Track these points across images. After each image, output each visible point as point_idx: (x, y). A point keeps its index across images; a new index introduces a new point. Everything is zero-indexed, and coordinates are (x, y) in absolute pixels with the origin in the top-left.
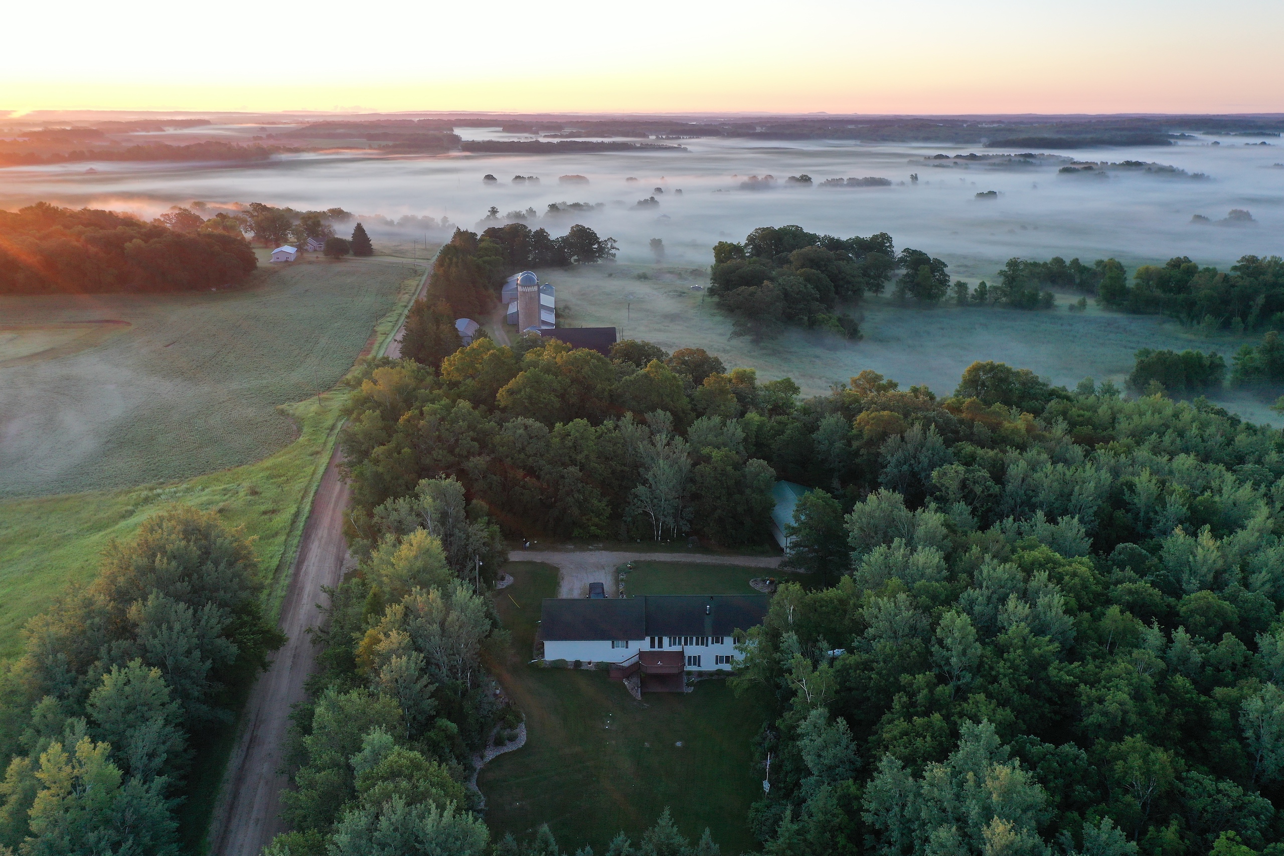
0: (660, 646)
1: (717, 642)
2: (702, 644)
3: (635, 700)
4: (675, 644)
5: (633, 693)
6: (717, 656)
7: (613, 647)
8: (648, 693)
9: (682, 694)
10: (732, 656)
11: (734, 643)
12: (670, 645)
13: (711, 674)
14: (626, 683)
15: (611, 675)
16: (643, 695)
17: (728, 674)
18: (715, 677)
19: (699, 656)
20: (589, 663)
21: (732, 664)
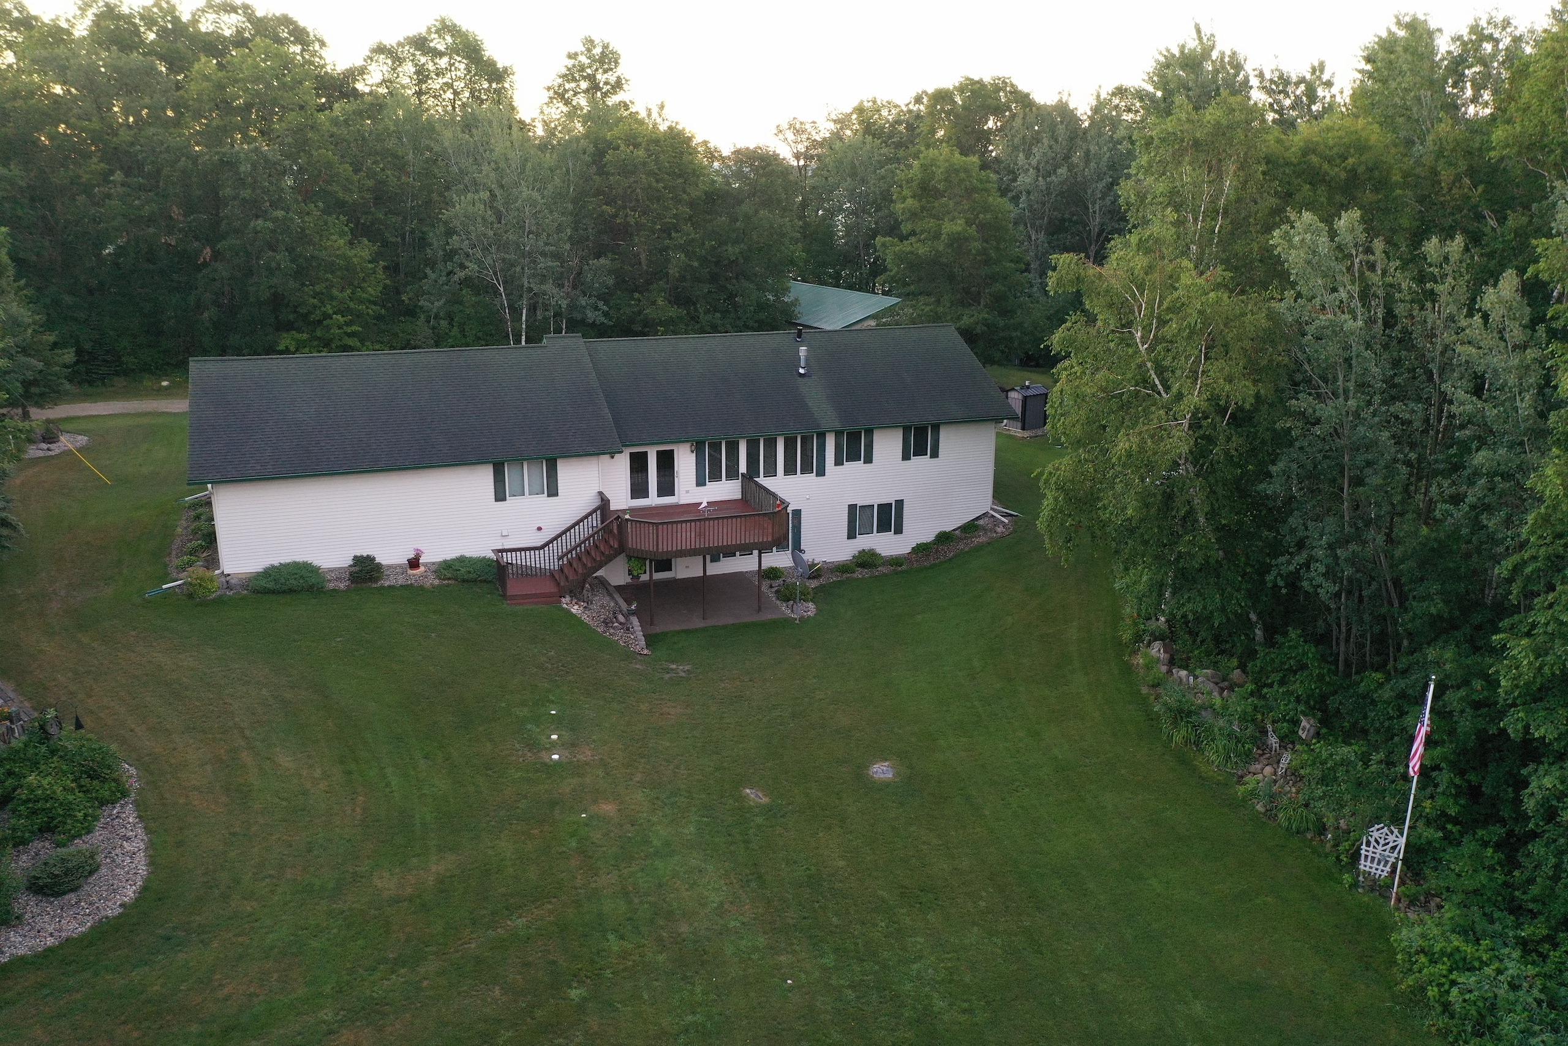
6: (852, 508)
7: (500, 496)
8: (665, 634)
9: (787, 622)
10: (900, 503)
11: (906, 457)
12: (700, 483)
13: (842, 568)
14: (575, 610)
15: (513, 589)
16: (652, 640)
17: (896, 562)
18: (859, 573)
19: (797, 513)
20: (414, 563)
21: (899, 531)
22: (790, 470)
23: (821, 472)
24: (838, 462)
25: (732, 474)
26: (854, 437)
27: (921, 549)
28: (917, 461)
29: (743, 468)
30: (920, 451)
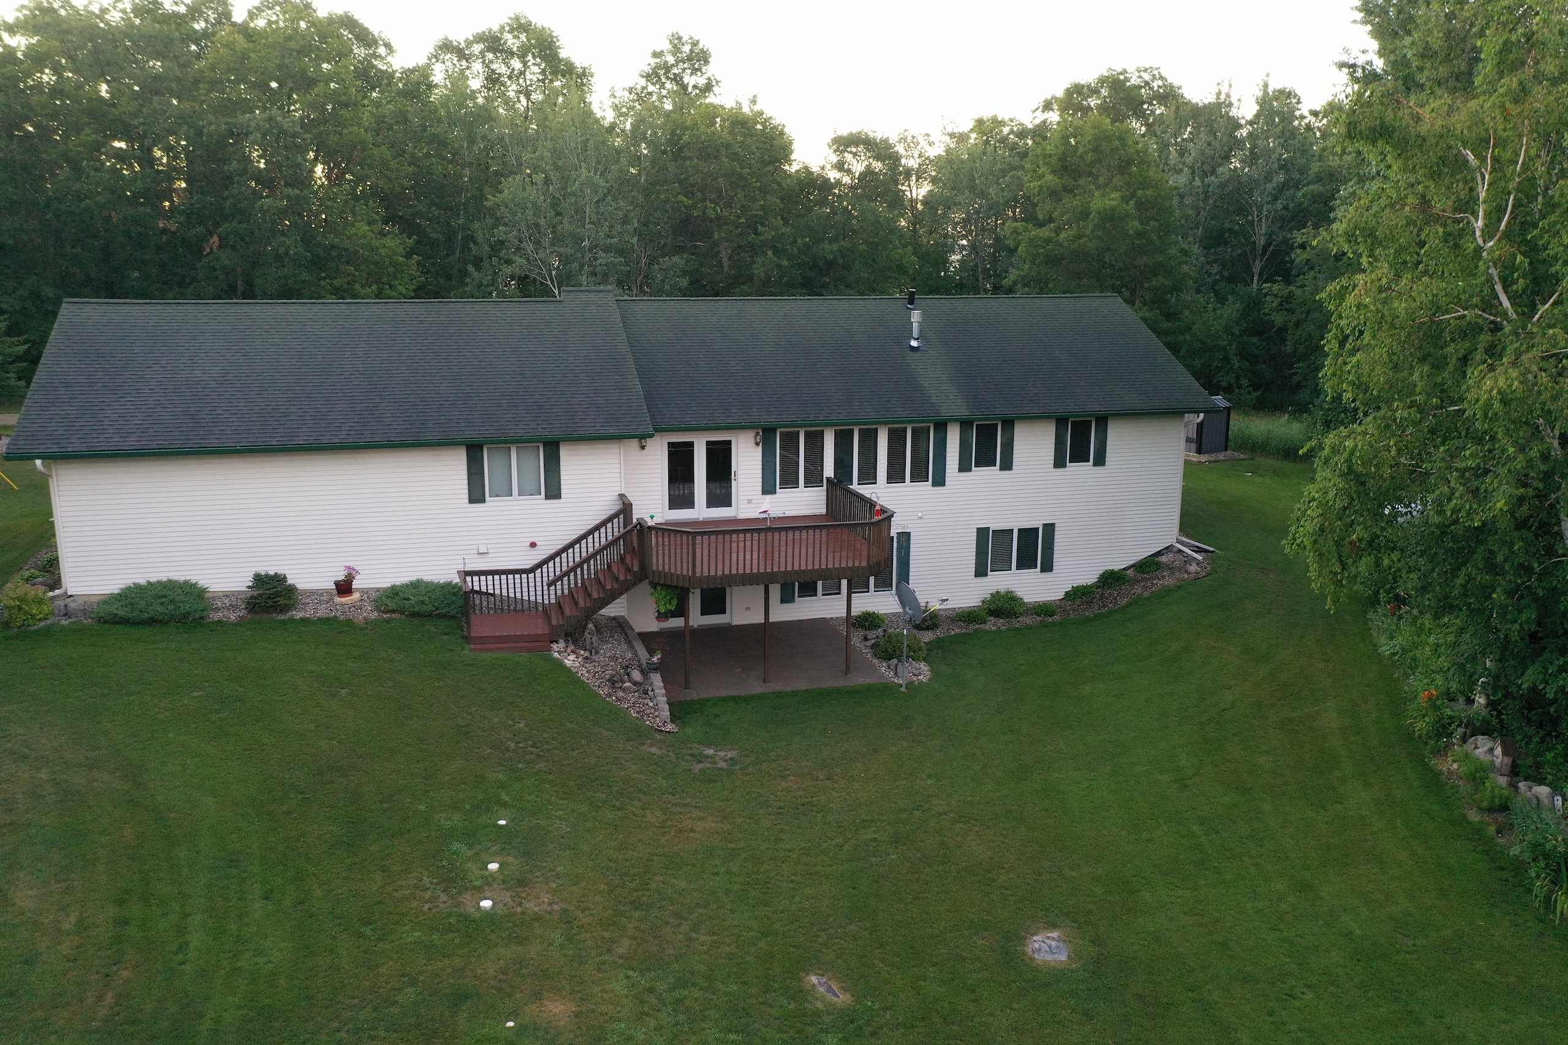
0: (720, 494)
1: (985, 459)
2: (919, 475)
3: (640, 733)
4: (790, 481)
5: (628, 701)
6: (982, 533)
7: (476, 496)
8: (703, 702)
9: (886, 690)
10: (1050, 528)
11: (1059, 463)
12: (768, 489)
13: (968, 617)
14: (570, 661)
15: (481, 627)
16: (679, 711)
17: (1044, 610)
18: (992, 624)
19: (905, 537)
20: (344, 587)
21: (1047, 567)
22: (895, 475)
23: (940, 481)
24: (964, 467)
25: (814, 478)
26: (986, 435)
27: (1077, 594)
28: (1077, 471)
29: (829, 471)
30: (1079, 455)
